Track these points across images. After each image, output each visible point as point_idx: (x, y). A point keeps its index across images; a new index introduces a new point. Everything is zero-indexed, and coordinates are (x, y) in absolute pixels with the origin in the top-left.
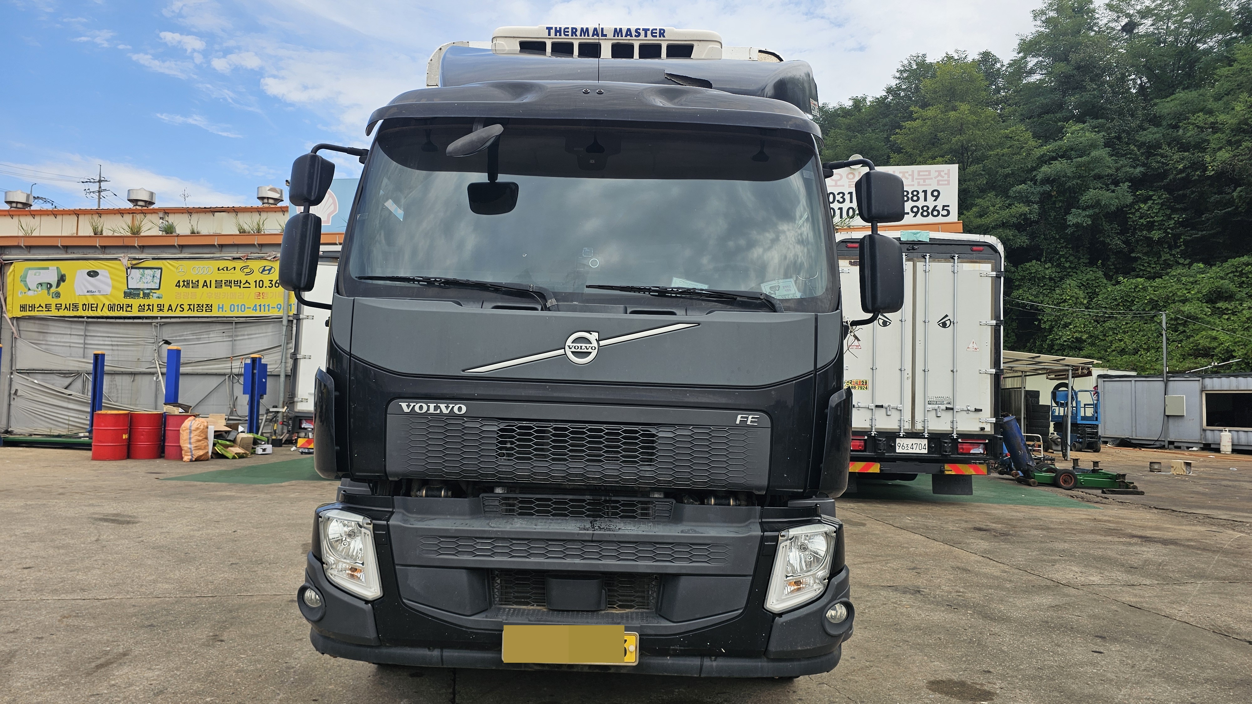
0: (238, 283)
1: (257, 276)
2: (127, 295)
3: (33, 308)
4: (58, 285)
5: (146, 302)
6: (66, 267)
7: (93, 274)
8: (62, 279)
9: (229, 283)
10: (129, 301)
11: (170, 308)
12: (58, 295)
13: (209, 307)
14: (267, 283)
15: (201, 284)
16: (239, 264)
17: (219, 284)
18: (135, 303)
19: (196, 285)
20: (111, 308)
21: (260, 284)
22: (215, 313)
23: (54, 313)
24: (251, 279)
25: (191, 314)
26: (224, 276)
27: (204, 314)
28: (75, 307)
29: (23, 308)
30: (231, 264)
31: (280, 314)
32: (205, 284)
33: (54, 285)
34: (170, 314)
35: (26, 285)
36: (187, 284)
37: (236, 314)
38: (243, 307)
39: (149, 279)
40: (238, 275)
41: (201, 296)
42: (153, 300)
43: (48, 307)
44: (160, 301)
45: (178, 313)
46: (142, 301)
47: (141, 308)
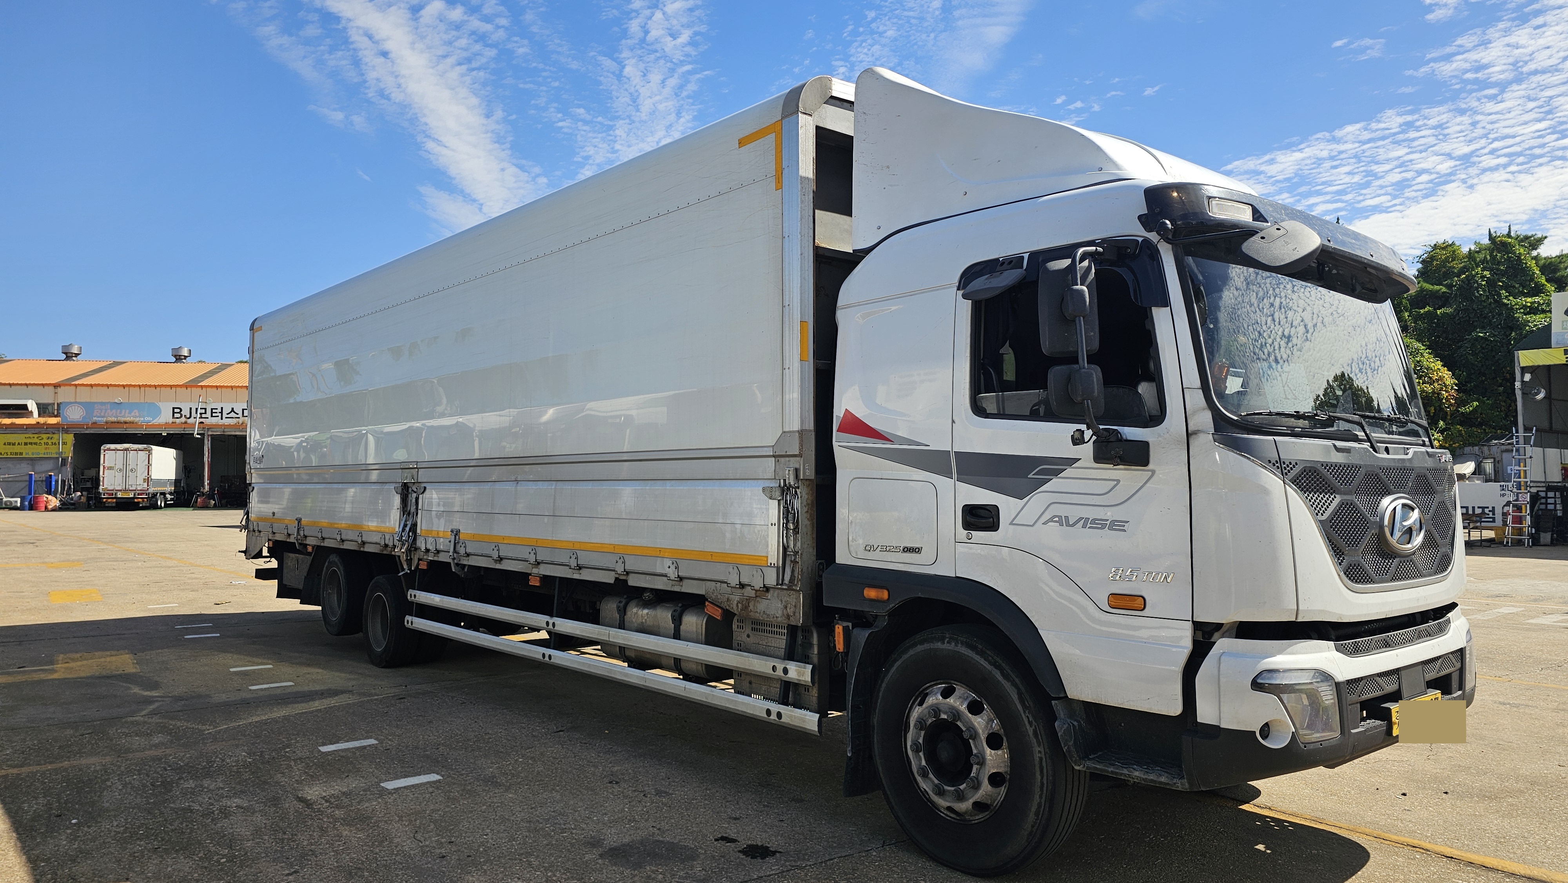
0: (35, 444)
1: (46, 441)
9: (31, 444)
13: (21, 454)
14: (50, 443)
16: (36, 436)
17: (26, 444)
19: (14, 444)
21: (47, 444)
22: (24, 456)
24: (42, 442)
25: (11, 456)
26: (28, 441)
27: (19, 456)
30: (32, 436)
31: (57, 456)
32: (19, 444)
36: (9, 444)
37: (35, 456)
38: (38, 453)
40: (36, 440)
41: (17, 449)
45: (5, 456)
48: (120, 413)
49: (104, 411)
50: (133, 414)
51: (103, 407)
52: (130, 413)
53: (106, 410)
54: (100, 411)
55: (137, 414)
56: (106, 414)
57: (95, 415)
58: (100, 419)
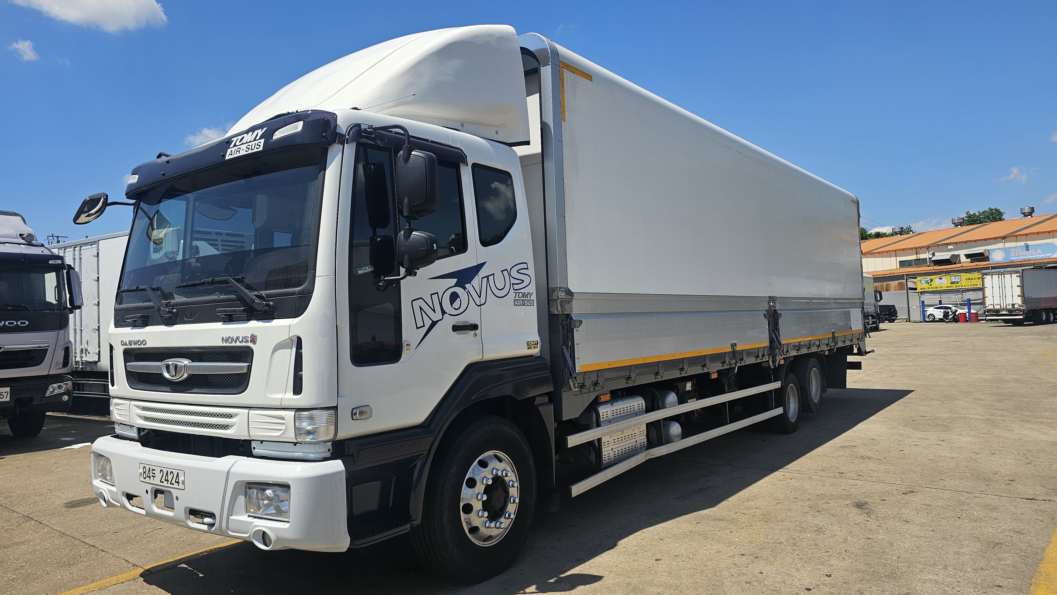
2: (951, 283)
3: (924, 289)
4: (931, 282)
5: (957, 285)
6: (932, 277)
7: (941, 279)
8: (932, 280)
10: (952, 285)
11: (965, 286)
12: (931, 285)
13: (977, 285)
15: (973, 279)
18: (954, 285)
20: (947, 287)
23: (930, 290)
28: (937, 288)
29: (921, 289)
33: (930, 282)
34: (965, 287)
35: (921, 283)
36: (969, 279)
39: (958, 279)
41: (974, 282)
42: (959, 284)
43: (929, 288)
44: (961, 284)
46: (956, 285)
47: (956, 287)
48: (1029, 253)
49: (1017, 252)
50: (1037, 252)
51: (1016, 250)
52: (1035, 252)
53: (1019, 252)
54: (1014, 253)
55: (1040, 252)
56: (1019, 255)
57: (1011, 256)
58: (1015, 258)
